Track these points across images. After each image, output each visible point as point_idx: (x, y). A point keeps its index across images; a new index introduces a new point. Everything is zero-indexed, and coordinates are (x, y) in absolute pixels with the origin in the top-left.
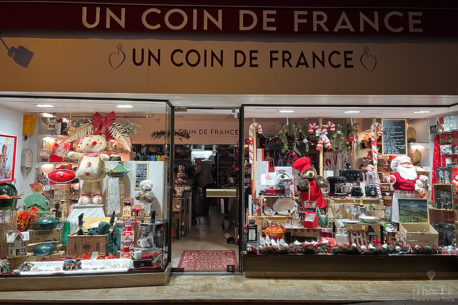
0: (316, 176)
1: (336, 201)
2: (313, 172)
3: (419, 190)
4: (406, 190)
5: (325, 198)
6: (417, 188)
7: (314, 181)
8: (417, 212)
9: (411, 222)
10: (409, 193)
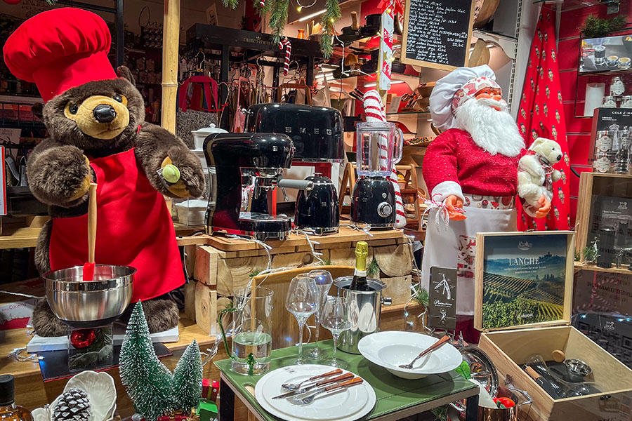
0: (143, 129)
1: (235, 258)
2: (121, 107)
3: (533, 196)
4: (489, 194)
5: (185, 241)
6: (526, 186)
7: (126, 159)
8: (534, 285)
9: (516, 322)
10: (495, 205)
